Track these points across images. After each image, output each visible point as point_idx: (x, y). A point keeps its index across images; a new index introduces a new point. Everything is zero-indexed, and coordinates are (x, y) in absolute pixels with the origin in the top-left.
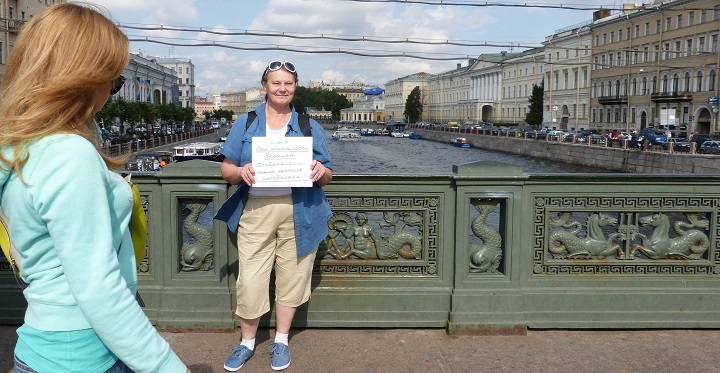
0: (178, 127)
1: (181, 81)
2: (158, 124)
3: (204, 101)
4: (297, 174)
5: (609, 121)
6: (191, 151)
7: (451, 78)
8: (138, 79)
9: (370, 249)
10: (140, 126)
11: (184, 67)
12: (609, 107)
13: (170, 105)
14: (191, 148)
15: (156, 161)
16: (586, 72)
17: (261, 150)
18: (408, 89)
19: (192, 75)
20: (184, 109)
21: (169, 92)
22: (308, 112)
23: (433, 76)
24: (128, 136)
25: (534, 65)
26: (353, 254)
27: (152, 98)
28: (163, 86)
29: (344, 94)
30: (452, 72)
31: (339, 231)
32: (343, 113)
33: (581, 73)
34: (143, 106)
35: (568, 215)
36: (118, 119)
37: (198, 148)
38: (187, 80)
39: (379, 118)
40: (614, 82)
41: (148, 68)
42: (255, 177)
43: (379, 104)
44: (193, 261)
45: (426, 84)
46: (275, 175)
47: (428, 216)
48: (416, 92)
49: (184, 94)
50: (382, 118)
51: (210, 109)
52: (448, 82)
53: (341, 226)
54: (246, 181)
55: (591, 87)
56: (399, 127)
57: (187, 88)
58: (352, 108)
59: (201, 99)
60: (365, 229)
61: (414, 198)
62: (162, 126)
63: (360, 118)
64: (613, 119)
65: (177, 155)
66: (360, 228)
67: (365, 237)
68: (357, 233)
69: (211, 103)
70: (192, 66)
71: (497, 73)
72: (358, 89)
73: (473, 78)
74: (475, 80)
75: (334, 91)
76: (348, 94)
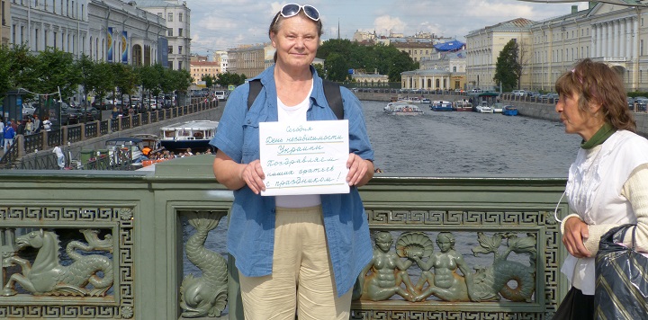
0: (167, 98)
1: (171, 33)
2: (138, 94)
3: (204, 61)
4: (326, 175)
6: (186, 133)
7: (563, 27)
8: (111, 29)
9: (458, 286)
10: (113, 98)
11: (176, 12)
13: (156, 66)
14: (186, 129)
15: (134, 148)
17: (272, 141)
18: (499, 42)
19: (187, 23)
20: (175, 73)
21: (154, 48)
22: (354, 76)
23: (537, 23)
24: (95, 112)
26: (433, 294)
27: (129, 57)
28: (146, 39)
29: (407, 50)
30: (564, 18)
31: (413, 260)
32: (405, 77)
34: (118, 69)
36: (80, 88)
37: (196, 129)
38: (180, 30)
39: (457, 84)
41: (124, 14)
42: (265, 182)
43: (458, 65)
44: (198, 302)
45: (525, 35)
46: (294, 177)
47: (543, 238)
48: (511, 47)
49: (175, 50)
50: (462, 85)
51: (211, 71)
52: (558, 32)
53: (416, 253)
54: (252, 187)
56: (488, 97)
57: (180, 42)
58: (418, 71)
59: (200, 57)
60: (451, 257)
61: (523, 211)
62: (144, 96)
63: (429, 85)
65: (166, 139)
66: (443, 255)
67: (451, 268)
68: (438, 263)
69: (214, 64)
70: (188, 10)
71: (631, 19)
72: (427, 43)
73: (595, 26)
74: (598, 30)
75: (392, 45)
76: (413, 50)
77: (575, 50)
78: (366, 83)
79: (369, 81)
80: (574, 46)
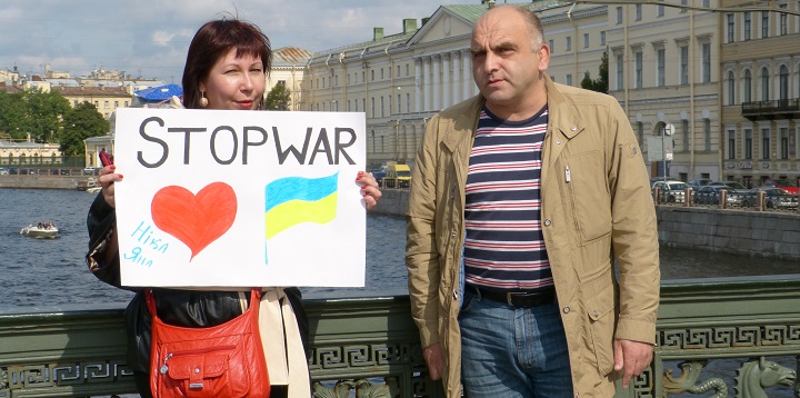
5: (766, 157)
7: (365, 62)
12: (765, 125)
16: (706, 48)
25: (568, 30)
29: (92, 101)
32: (91, 148)
33: (696, 52)
35: (699, 367)
40: (774, 71)
45: (300, 76)
48: (279, 95)
52: (356, 71)
55: (721, 81)
64: (776, 152)
72: (116, 89)
73: (420, 61)
74: (426, 66)
75: (54, 92)
76: (101, 101)
77: (387, 99)
78: (11, 158)
79: (16, 154)
80: (385, 94)
